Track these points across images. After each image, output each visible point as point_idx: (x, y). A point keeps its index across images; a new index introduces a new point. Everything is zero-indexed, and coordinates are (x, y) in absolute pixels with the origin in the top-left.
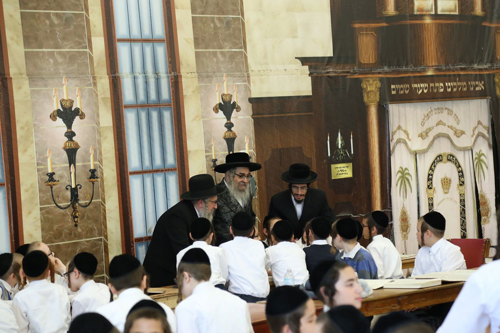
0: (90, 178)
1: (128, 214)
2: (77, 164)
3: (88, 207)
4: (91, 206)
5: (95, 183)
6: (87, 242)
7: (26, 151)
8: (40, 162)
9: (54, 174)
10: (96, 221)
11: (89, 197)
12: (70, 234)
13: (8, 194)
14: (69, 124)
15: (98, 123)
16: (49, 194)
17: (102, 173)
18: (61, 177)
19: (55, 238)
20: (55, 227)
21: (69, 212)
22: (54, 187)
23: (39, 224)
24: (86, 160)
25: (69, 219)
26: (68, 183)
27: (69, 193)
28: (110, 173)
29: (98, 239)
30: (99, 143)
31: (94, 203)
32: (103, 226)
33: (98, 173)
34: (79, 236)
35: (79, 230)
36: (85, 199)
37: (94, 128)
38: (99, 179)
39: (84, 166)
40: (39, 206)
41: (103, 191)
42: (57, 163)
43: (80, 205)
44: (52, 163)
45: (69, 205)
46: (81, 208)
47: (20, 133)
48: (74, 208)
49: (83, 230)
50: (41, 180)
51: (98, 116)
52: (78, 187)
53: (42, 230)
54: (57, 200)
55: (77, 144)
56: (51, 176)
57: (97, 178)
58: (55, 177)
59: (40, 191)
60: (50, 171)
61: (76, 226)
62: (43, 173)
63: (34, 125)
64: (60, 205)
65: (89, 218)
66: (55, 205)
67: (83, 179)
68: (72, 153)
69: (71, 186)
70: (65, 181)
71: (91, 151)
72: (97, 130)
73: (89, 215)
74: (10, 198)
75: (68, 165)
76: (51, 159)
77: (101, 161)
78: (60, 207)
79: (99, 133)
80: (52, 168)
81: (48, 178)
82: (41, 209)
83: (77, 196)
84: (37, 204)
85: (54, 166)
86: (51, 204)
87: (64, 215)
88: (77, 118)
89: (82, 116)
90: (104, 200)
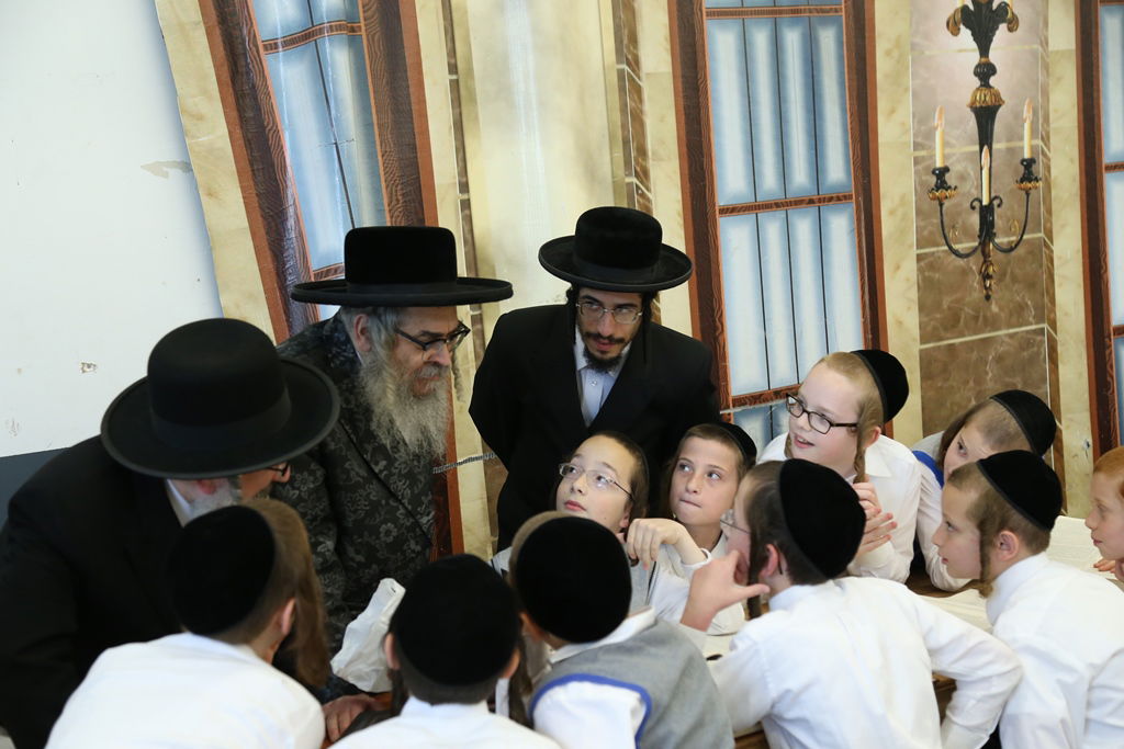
0: (1022, 181)
1: (1100, 267)
2: (995, 146)
3: (1013, 253)
4: (1020, 251)
5: (1032, 192)
6: (1011, 336)
7: (893, 111)
8: (919, 140)
9: (946, 170)
10: (1031, 285)
11: (1017, 226)
12: (976, 318)
13: (859, 220)
14: (984, 43)
15: (1045, 43)
16: (937, 221)
17: (1048, 168)
18: (962, 177)
19: (946, 329)
20: (946, 302)
21: (974, 264)
22: (947, 204)
23: (914, 294)
24: (1016, 135)
25: (975, 281)
26: (975, 193)
27: (975, 219)
28: (1064, 169)
29: (1035, 331)
30: (1045, 94)
31: (1028, 240)
32: (1046, 300)
33: (1039, 169)
34: (993, 324)
35: (994, 308)
36: (1008, 233)
37: (1034, 54)
38: (1040, 184)
39: (1011, 151)
40: (915, 252)
41: (1049, 212)
42: (953, 143)
43: (998, 248)
44: (946, 144)
45: (975, 250)
46: (1001, 255)
47: (883, 65)
48: (986, 255)
49: (1001, 309)
50: (920, 184)
51: (1046, 24)
52: (996, 202)
53: (922, 308)
54: (950, 235)
55: (997, 95)
56: (941, 174)
57: (1037, 180)
58: (950, 179)
59: (919, 212)
60: (939, 164)
61: (988, 297)
62: (926, 168)
63: (913, 46)
64: (956, 247)
65: (1014, 280)
66: (946, 248)
67: (1008, 183)
68: (985, 115)
69: (981, 202)
70: (968, 188)
71: (1027, 114)
72: (1042, 57)
73: (1017, 271)
74: (863, 231)
75: (977, 148)
76: (943, 133)
77: (1046, 139)
78: (956, 253)
79: (1046, 67)
80: (945, 157)
81: (933, 180)
82: (919, 258)
83: (992, 224)
84: (911, 246)
85: (948, 151)
86: (938, 245)
87: (965, 272)
88: (1003, 27)
89: (1013, 25)
90: (1049, 234)
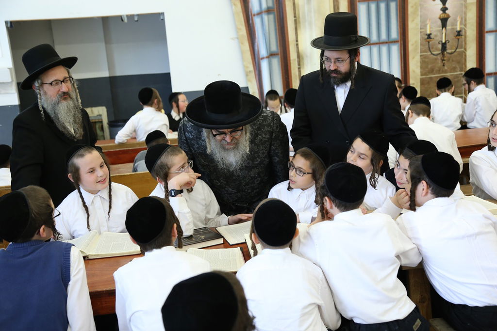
0: (457, 36)
2: (447, 28)
3: (453, 55)
4: (455, 54)
5: (460, 40)
6: (451, 75)
7: (413, 21)
8: (422, 27)
9: (430, 34)
10: (459, 62)
11: (454, 48)
12: (439, 70)
14: (444, 2)
15: (465, 1)
16: (427, 47)
17: (466, 33)
18: (436, 36)
19: (429, 73)
20: (430, 66)
21: (439, 57)
22: (430, 43)
23: (419, 64)
24: (455, 24)
25: (440, 62)
26: (440, 40)
27: (440, 46)
28: (471, 33)
29: (459, 74)
30: (465, 14)
31: (458, 51)
32: (464, 66)
33: (463, 33)
34: (446, 72)
35: (446, 68)
36: (451, 49)
37: (462, 4)
38: (463, 37)
39: (453, 29)
40: (419, 54)
41: (466, 43)
42: (433, 27)
43: (448, 53)
44: (431, 28)
45: (439, 54)
46: (448, 55)
47: (410, 10)
48: (443, 55)
49: (448, 68)
50: (422, 39)
52: (447, 42)
53: (421, 68)
54: (432, 50)
55: (448, 15)
56: (429, 36)
57: (462, 36)
58: (431, 36)
59: (421, 45)
60: (428, 32)
61: (444, 65)
62: (424, 34)
63: (421, 5)
65: (453, 61)
66: (430, 53)
67: (451, 37)
68: (444, 21)
69: (442, 42)
70: (438, 39)
71: (459, 20)
72: (465, 5)
73: (454, 59)
74: (402, 49)
75: (441, 28)
76: (430, 25)
77: (465, 25)
78: (433, 54)
79: (466, 7)
80: (430, 31)
81: (426, 37)
82: (421, 56)
83: (446, 47)
84: (418, 53)
85: (431, 29)
86: (427, 52)
87: (436, 59)
90: (465, 49)
